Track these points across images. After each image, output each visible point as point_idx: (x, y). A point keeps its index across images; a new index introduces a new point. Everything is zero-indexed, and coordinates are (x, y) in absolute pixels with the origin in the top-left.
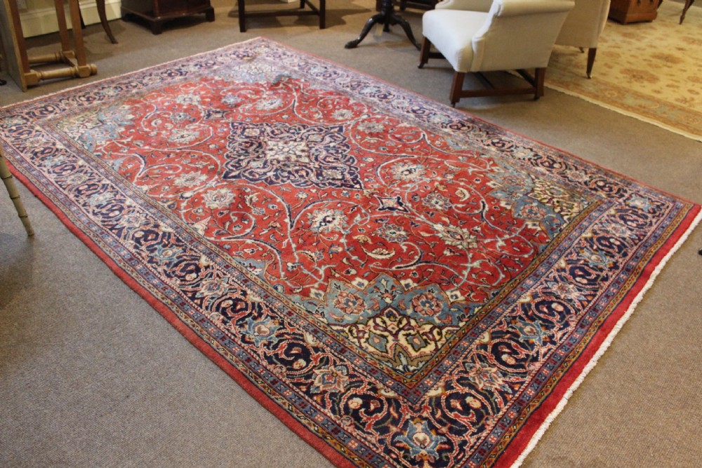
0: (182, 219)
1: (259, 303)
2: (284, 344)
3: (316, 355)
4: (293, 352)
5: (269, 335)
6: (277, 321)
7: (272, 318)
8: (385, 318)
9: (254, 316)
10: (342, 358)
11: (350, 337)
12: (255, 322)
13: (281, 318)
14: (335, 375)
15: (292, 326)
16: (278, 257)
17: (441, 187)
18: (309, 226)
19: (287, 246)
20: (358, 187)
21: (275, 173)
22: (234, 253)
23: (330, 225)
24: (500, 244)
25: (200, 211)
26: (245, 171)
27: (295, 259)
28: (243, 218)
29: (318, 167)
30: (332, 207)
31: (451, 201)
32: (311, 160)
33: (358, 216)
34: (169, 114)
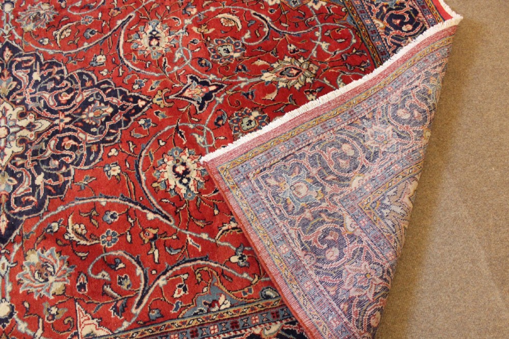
16: (212, 264)
17: (203, 29)
18: (179, 199)
19: (199, 243)
20: (144, 103)
21: (43, 174)
22: (172, 312)
23: (193, 175)
24: (324, 46)
25: (54, 310)
26: (9, 207)
27: (229, 247)
28: (109, 264)
29: (68, 119)
30: (162, 153)
31: (235, 39)
32: (50, 119)
33: (196, 136)
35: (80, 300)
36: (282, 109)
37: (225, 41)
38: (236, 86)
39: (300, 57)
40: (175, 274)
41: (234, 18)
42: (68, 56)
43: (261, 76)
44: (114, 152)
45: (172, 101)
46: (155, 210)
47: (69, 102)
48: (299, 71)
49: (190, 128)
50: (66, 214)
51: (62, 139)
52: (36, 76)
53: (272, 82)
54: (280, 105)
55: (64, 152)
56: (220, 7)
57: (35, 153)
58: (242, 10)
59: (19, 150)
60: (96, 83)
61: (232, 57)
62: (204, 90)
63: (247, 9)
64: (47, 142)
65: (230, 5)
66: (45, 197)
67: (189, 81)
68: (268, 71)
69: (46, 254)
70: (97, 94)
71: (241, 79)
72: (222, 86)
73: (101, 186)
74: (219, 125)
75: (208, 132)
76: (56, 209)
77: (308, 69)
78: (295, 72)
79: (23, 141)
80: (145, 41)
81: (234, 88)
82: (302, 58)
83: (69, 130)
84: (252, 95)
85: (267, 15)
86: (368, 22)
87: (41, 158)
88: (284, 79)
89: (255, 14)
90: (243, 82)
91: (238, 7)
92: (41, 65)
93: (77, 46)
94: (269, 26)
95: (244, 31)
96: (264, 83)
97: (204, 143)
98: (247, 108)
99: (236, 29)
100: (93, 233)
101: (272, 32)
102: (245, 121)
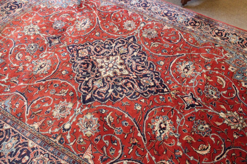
17: (208, 79)
18: (154, 137)
19: (150, 159)
20: (167, 90)
21: (113, 90)
23: (166, 132)
25: (82, 140)
26: (94, 93)
28: (112, 140)
29: (135, 77)
30: (160, 114)
31: (219, 90)
32: (129, 72)
33: (178, 118)
34: (25, 47)
35: (93, 144)
36: (219, 132)
37: (214, 88)
38: (206, 109)
39: (241, 116)
41: (224, 82)
42: (151, 54)
43: (219, 112)
44: (143, 100)
45: (178, 97)
46: (142, 133)
47: (140, 71)
48: (237, 122)
49: (177, 113)
50: (110, 110)
51: (128, 82)
52: (135, 54)
53: (222, 118)
54: (219, 130)
55: (126, 87)
56: (220, 74)
57: (116, 80)
58: (229, 81)
59: (112, 75)
60: (154, 71)
61: (213, 97)
62: (193, 102)
63: (231, 81)
64: (122, 79)
65: (225, 75)
66: (108, 98)
67: (189, 94)
68: (224, 113)
69: (94, 118)
70: (152, 75)
71: (210, 108)
72: (201, 106)
73: (129, 109)
74: (189, 120)
75: (183, 120)
76: (108, 105)
77: (242, 124)
78: (235, 121)
79: (115, 73)
80: (182, 67)
81: (205, 110)
82: (242, 117)
83: (133, 81)
84: (211, 118)
85: (239, 89)
87: (117, 83)
88: (228, 120)
89: (234, 86)
90: (211, 110)
91: (228, 78)
92: (140, 51)
93: (157, 53)
94: (236, 94)
95: (224, 89)
96: (218, 116)
97: (179, 122)
98: (205, 121)
99: (222, 87)
100: (114, 124)
101: (236, 97)
102: (201, 126)
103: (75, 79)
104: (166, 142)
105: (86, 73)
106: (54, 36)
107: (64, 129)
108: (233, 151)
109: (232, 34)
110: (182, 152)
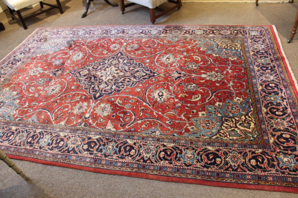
0: (98, 129)
1: (175, 146)
2: (203, 156)
3: (220, 153)
4: (211, 157)
5: (194, 157)
6: (190, 149)
7: (187, 149)
8: (226, 123)
9: (179, 153)
10: (229, 148)
11: (223, 138)
12: (183, 155)
13: (190, 147)
14: (234, 156)
15: (198, 147)
16: (159, 122)
17: (187, 59)
18: (156, 102)
19: (157, 115)
20: (157, 75)
21: (115, 86)
22: (139, 130)
23: (164, 97)
24: (230, 71)
25: (102, 120)
26: (101, 91)
27: (167, 119)
28: (125, 113)
29: (130, 74)
30: (156, 89)
31: (196, 63)
32: (124, 73)
33: (170, 87)
34: (34, 83)
35: (111, 119)
37: (193, 63)
38: (191, 76)
39: (218, 72)
40: (145, 121)
41: (199, 58)
42: (137, 58)
43: (201, 75)
44: (141, 85)
45: (166, 76)
46: (147, 103)
47: (132, 70)
48: (216, 76)
49: (169, 84)
50: (117, 97)
51: (125, 78)
52: (125, 62)
53: (204, 77)
54: (204, 84)
55: (125, 82)
56: (195, 54)
57: (116, 80)
58: (203, 56)
59: (112, 78)
60: (143, 66)
61: (193, 68)
62: (179, 75)
63: (205, 56)
64: (120, 78)
65: (199, 54)
66: (113, 91)
67: (175, 72)
68: (204, 74)
69: (106, 105)
70: (142, 70)
71: (193, 74)
72: (186, 75)
73: (132, 92)
74: (180, 85)
76: (115, 95)
77: (220, 77)
78: (214, 76)
79: (114, 76)
80: (165, 58)
83: (129, 77)
84: (195, 80)
85: (212, 59)
86: (251, 67)
87: (117, 81)
88: (209, 77)
89: (207, 58)
90: (194, 75)
92: (128, 59)
93: (142, 56)
94: (211, 62)
95: (201, 62)
96: (201, 77)
97: (172, 89)
98: (192, 83)
99: (198, 61)
100: (124, 103)
101: (211, 64)
102: (190, 86)
103: (83, 88)
104: (166, 102)
105: (91, 83)
106: (56, 69)
107: (86, 118)
108: (219, 93)
109: (197, 30)
110: (181, 103)
